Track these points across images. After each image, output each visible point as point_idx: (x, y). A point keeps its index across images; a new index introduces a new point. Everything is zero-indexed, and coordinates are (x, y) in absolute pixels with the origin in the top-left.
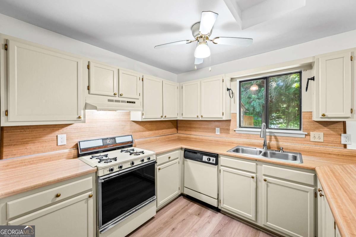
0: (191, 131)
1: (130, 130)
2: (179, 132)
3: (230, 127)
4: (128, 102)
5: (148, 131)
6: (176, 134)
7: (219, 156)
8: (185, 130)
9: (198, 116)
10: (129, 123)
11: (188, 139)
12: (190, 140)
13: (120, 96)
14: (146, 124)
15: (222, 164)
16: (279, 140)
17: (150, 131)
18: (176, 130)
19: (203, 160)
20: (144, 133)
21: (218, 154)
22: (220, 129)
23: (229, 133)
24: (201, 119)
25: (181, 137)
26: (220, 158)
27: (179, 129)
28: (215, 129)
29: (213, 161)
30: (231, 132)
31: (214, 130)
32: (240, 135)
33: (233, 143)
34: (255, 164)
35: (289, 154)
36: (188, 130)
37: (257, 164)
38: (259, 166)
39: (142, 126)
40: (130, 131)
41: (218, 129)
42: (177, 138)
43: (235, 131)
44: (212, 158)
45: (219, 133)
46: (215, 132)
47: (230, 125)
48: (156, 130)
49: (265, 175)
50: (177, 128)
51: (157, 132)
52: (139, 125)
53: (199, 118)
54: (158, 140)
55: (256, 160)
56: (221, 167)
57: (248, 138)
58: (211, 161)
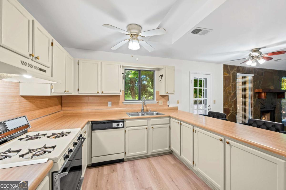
0: (82, 106)
1: (19, 109)
2: (63, 109)
3: (119, 100)
4: (41, 70)
5: (38, 109)
6: (61, 112)
7: (125, 121)
8: (73, 106)
9: (98, 92)
10: (18, 99)
11: (78, 114)
12: (81, 115)
13: (34, 59)
14: (36, 101)
15: (127, 126)
16: (147, 106)
17: (40, 109)
18: (61, 107)
19: (113, 127)
20: (34, 112)
21: (124, 120)
22: (112, 102)
23: (119, 105)
24: (100, 94)
25: (68, 114)
26: (126, 122)
27: (63, 105)
28: (108, 103)
29: (121, 125)
30: (120, 104)
31: (106, 104)
32: (126, 106)
33: (122, 112)
34: (147, 120)
35: (154, 113)
36: (77, 106)
37: (148, 120)
38: (149, 121)
39: (33, 103)
40: (19, 111)
41: (110, 103)
42: (62, 115)
43: (123, 103)
44: (120, 124)
45: (111, 106)
46: (108, 105)
47: (120, 99)
48: (45, 108)
49: (152, 125)
50: (61, 104)
51: (46, 110)
52: (29, 101)
53: (99, 94)
54: (49, 119)
55: (148, 118)
56: (127, 128)
57: (131, 107)
58: (120, 126)
